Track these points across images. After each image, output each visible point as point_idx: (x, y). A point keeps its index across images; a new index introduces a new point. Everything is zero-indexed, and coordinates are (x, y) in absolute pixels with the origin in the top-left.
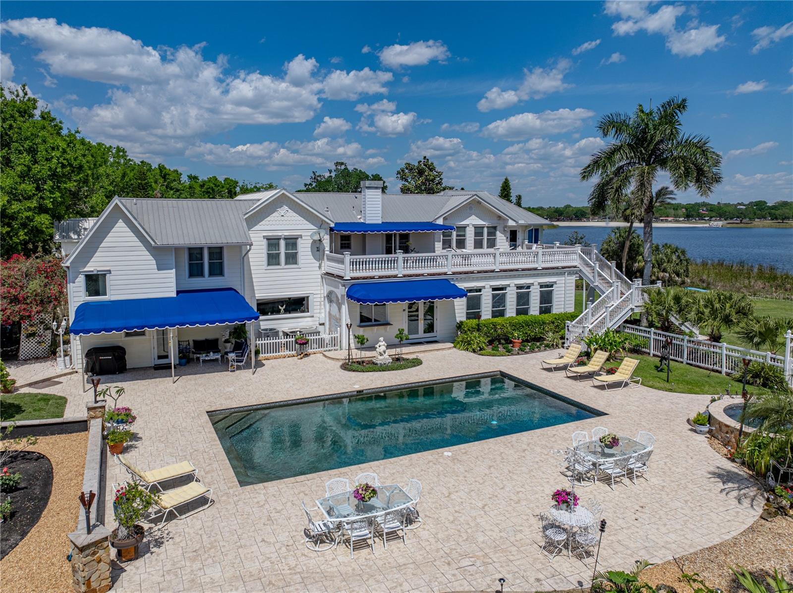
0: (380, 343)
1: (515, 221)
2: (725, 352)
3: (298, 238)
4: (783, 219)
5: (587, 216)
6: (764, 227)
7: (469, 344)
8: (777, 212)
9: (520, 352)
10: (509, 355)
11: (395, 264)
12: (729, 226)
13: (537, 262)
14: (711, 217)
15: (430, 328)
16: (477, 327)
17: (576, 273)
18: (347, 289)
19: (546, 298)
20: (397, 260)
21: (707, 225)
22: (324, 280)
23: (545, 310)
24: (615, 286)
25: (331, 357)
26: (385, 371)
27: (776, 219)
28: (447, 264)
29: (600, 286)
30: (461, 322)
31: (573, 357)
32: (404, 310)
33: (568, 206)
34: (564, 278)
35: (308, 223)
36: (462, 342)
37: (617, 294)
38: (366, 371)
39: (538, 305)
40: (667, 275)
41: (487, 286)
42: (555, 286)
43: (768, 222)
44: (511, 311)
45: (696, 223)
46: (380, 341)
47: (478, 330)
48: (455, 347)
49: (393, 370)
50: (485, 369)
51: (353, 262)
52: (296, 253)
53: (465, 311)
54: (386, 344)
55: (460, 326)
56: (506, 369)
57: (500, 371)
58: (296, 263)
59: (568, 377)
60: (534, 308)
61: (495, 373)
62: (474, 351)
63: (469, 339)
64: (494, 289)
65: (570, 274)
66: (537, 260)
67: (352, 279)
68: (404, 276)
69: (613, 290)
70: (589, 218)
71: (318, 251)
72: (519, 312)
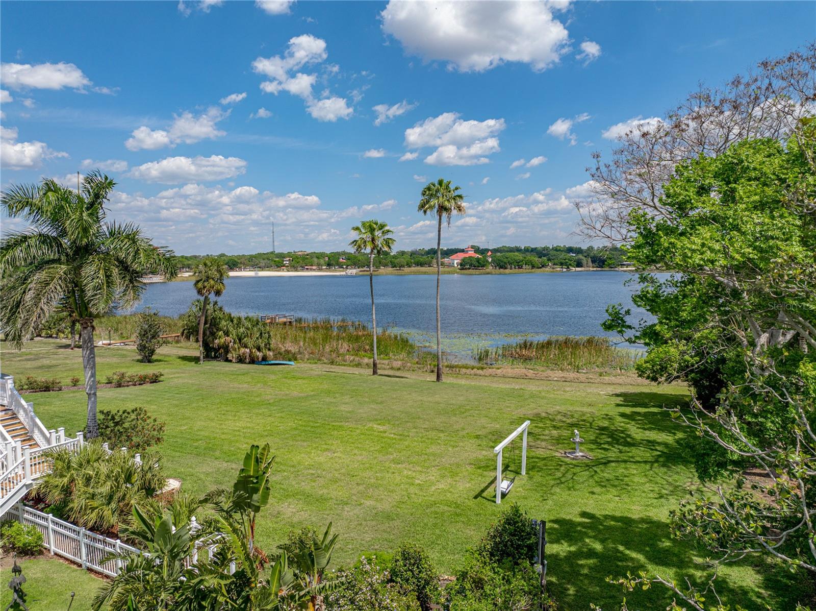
4: (400, 267)
5: (239, 266)
6: (387, 274)
8: (396, 261)
12: (361, 273)
14: (348, 266)
21: (344, 273)
27: (395, 266)
33: (223, 255)
40: (248, 350)
43: (389, 270)
45: (335, 271)
70: (240, 267)
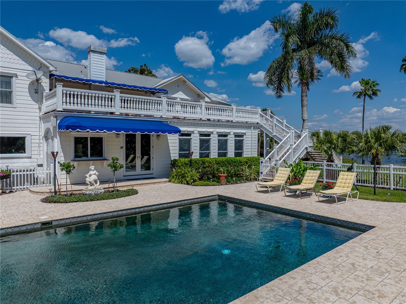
0: (91, 172)
1: (209, 98)
2: (392, 172)
3: (12, 77)
7: (183, 177)
9: (227, 183)
10: (219, 185)
11: (113, 102)
13: (232, 116)
15: (147, 166)
16: (189, 163)
17: (258, 128)
18: (58, 121)
19: (239, 145)
20: (114, 98)
22: (42, 120)
23: (238, 154)
24: (291, 132)
25: (35, 191)
26: (93, 200)
28: (162, 108)
29: (277, 135)
30: (175, 161)
31: (283, 179)
32: (122, 147)
34: (250, 131)
35: (25, 63)
36: (176, 176)
37: (292, 139)
38: (70, 202)
39: (233, 150)
41: (196, 130)
42: (245, 136)
44: (214, 153)
46: (91, 170)
47: (191, 166)
48: (170, 181)
49: (104, 199)
50: (202, 194)
51: (66, 94)
52: (11, 92)
53: (177, 152)
54: (97, 173)
55: (174, 164)
56: (223, 193)
57: (218, 195)
58: (10, 103)
59: (287, 196)
60: (231, 153)
61: (214, 197)
62: (188, 184)
63: (183, 172)
64: (201, 135)
65: (255, 128)
66: (232, 114)
67: (65, 110)
68: (121, 114)
69: (290, 135)
71: (36, 92)
72: (220, 155)
